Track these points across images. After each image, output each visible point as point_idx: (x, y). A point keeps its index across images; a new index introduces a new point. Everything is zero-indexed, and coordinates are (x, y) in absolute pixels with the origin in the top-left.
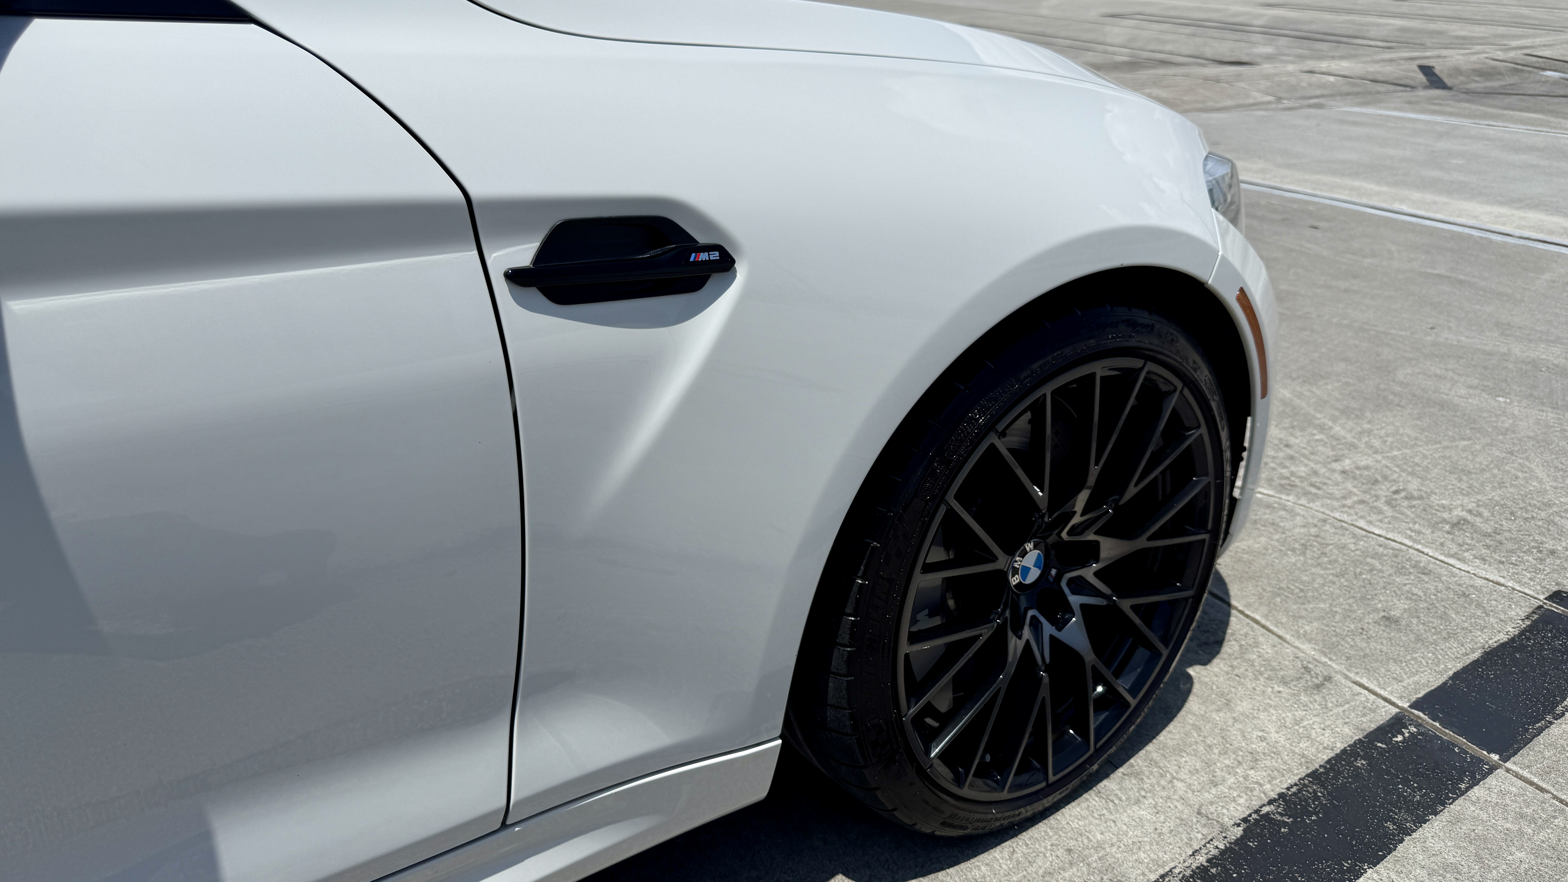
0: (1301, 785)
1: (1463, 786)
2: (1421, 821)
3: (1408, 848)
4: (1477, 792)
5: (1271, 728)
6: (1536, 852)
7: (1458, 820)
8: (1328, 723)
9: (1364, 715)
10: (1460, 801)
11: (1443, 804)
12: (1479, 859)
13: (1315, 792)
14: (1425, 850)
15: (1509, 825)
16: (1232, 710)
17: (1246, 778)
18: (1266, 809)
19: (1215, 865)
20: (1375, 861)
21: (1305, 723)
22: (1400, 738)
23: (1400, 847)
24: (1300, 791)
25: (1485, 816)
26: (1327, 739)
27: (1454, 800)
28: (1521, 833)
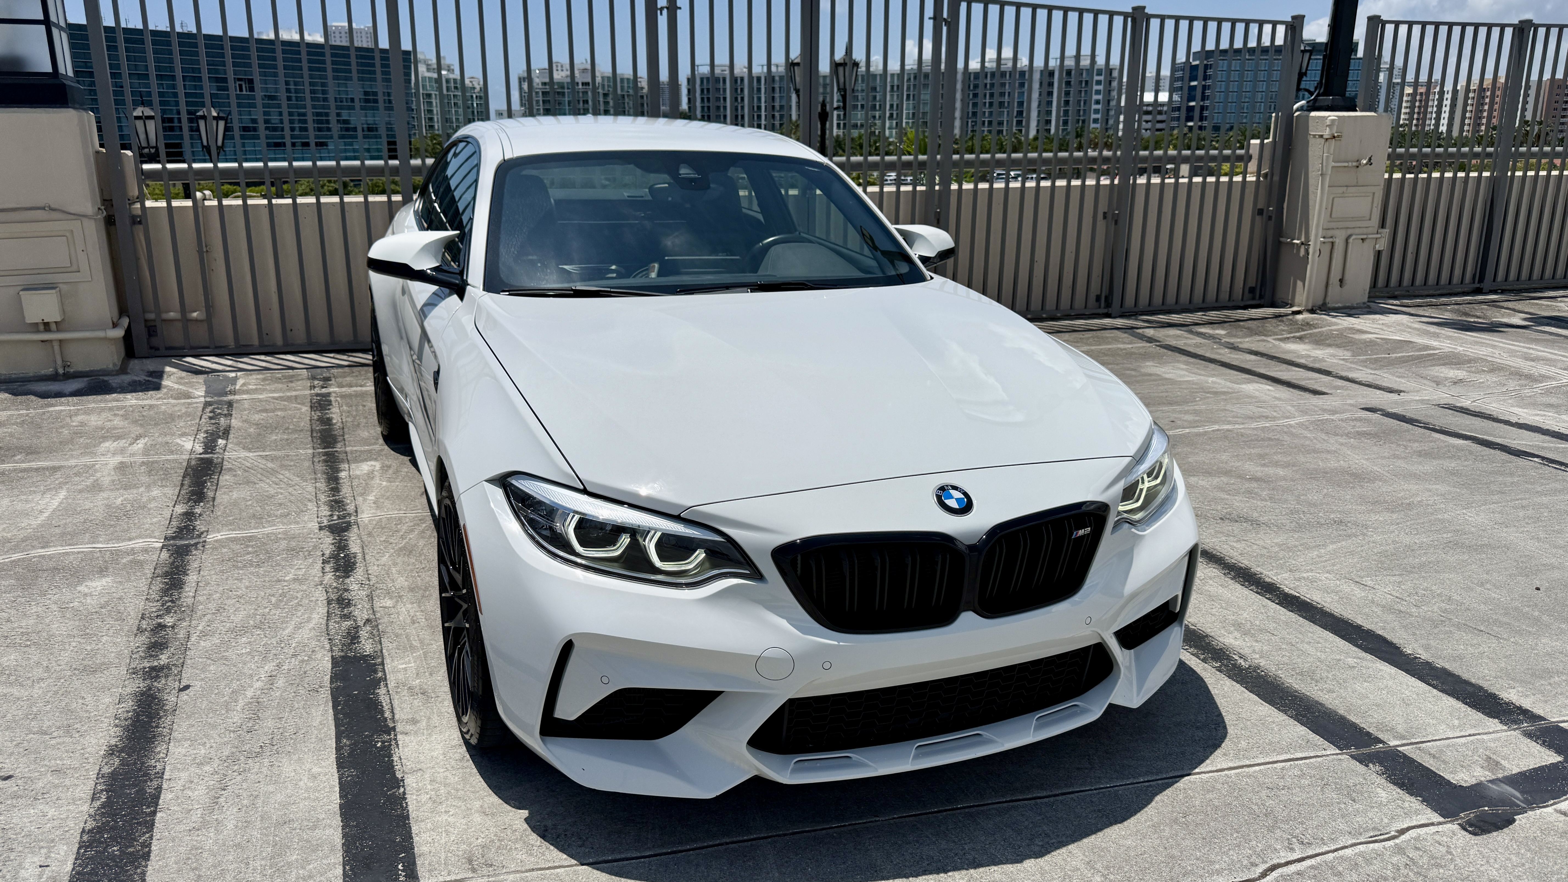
0: (405, 809)
1: (347, 868)
2: (345, 836)
3: (337, 821)
4: (339, 871)
5: (451, 819)
6: (289, 864)
7: (332, 849)
8: (436, 844)
9: (430, 864)
10: (341, 859)
11: (345, 852)
12: (308, 841)
13: (396, 811)
14: (330, 826)
15: (311, 866)
16: (478, 811)
17: (427, 793)
18: (402, 790)
19: (389, 760)
20: (341, 806)
21: (444, 835)
22: (400, 867)
23: (340, 819)
24: (402, 807)
25: (325, 862)
26: (425, 836)
27: (344, 858)
28: (303, 868)
